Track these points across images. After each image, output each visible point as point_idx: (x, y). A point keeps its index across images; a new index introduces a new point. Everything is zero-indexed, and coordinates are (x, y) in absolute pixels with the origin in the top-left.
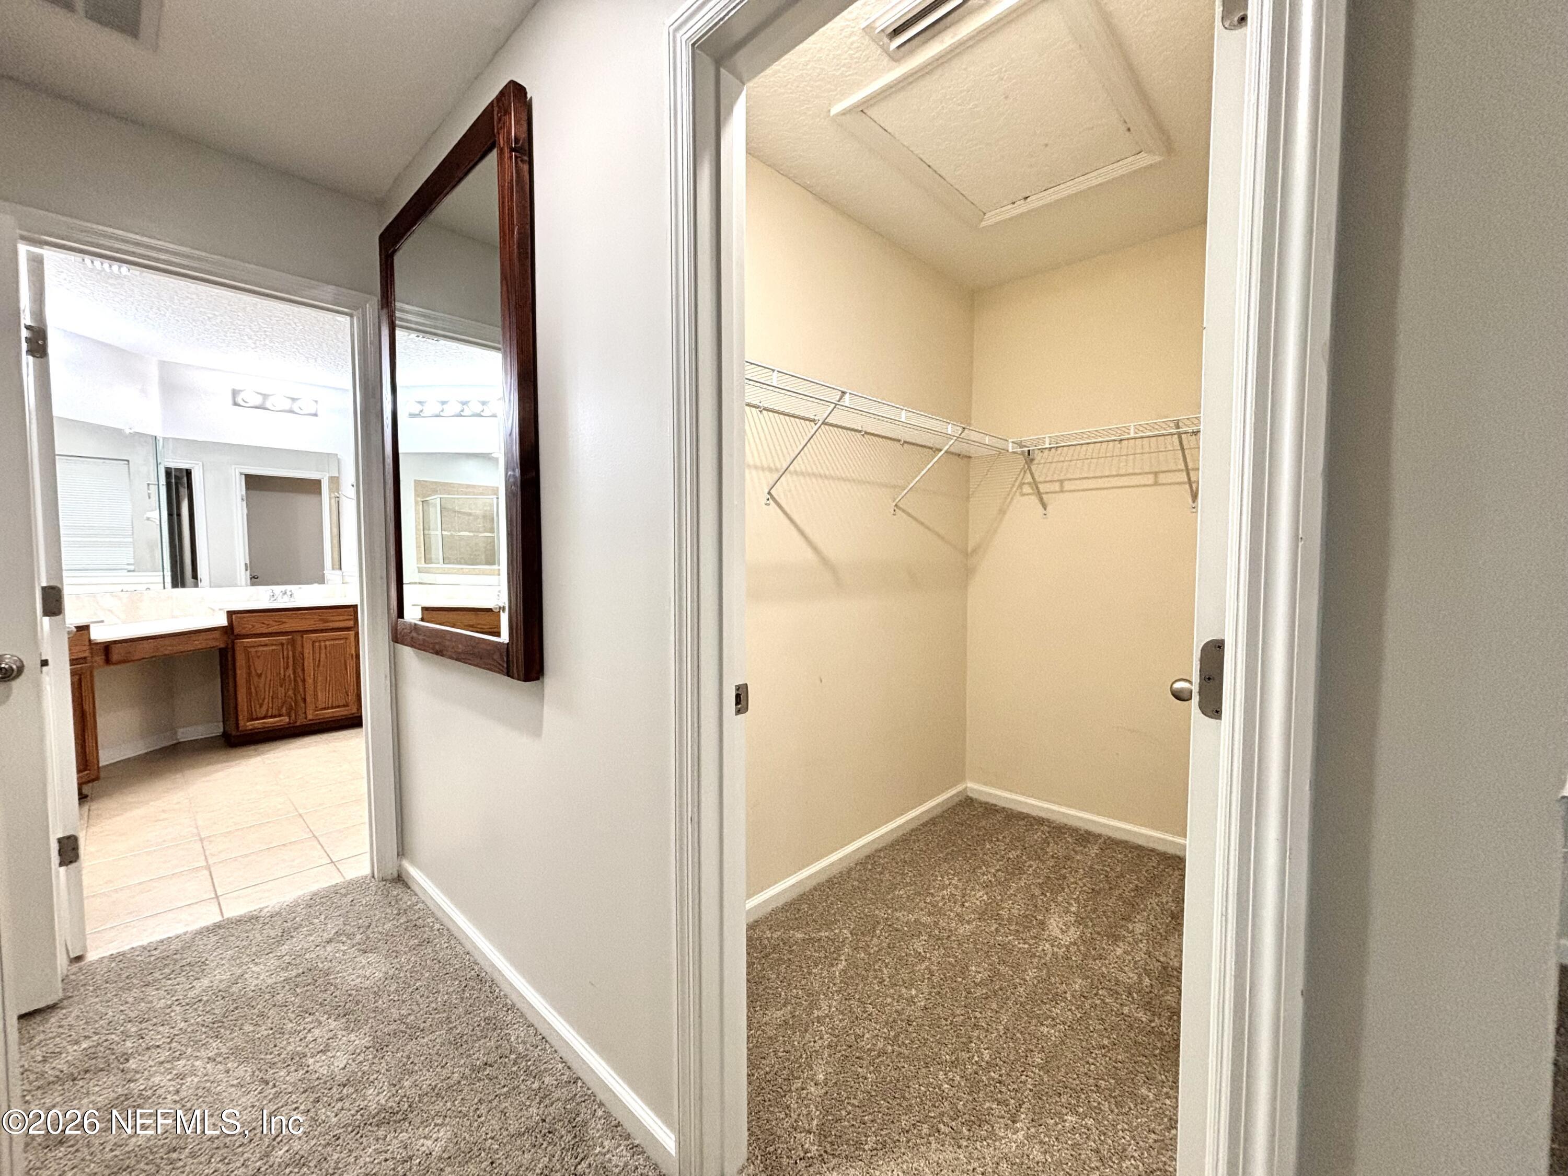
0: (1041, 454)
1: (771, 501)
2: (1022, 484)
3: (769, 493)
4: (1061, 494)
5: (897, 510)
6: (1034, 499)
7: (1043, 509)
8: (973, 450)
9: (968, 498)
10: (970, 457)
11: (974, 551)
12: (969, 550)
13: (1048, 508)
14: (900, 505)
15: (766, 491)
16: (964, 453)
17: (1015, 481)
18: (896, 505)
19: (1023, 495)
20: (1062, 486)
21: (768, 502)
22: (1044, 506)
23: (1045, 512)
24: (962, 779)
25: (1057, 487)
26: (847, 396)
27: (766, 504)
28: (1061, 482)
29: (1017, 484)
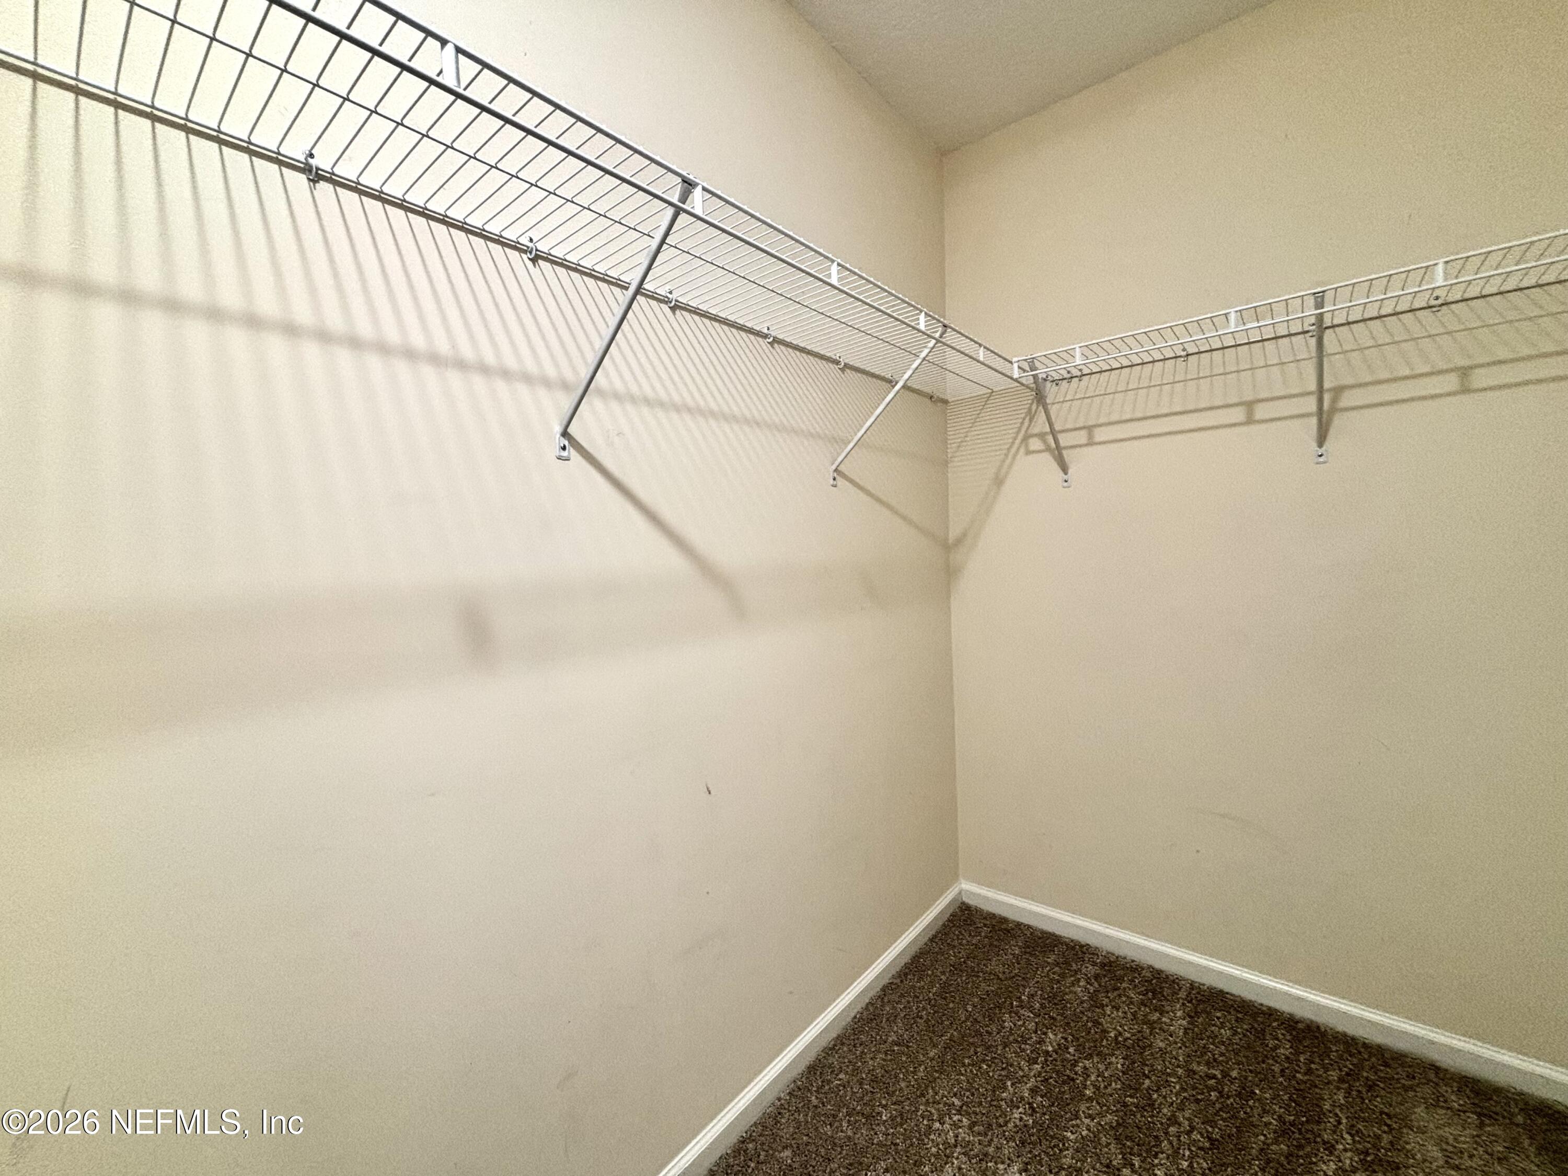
0: (1055, 388)
1: (572, 452)
2: (1026, 438)
3: (565, 434)
4: (1090, 449)
5: (838, 478)
6: (1047, 460)
7: (1061, 474)
8: (952, 388)
9: (946, 463)
10: (945, 402)
11: (959, 541)
12: (950, 541)
13: (1070, 471)
14: (842, 468)
15: (558, 429)
16: (937, 394)
17: (1018, 433)
18: (836, 470)
19: (1029, 452)
20: (1090, 436)
21: (565, 454)
22: (1064, 469)
23: (1066, 477)
24: (955, 877)
25: (1082, 437)
26: (698, 193)
27: (559, 458)
28: (1090, 429)
29: (1020, 437)
